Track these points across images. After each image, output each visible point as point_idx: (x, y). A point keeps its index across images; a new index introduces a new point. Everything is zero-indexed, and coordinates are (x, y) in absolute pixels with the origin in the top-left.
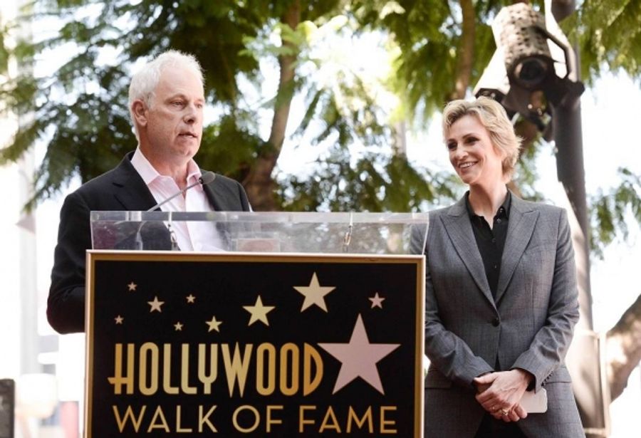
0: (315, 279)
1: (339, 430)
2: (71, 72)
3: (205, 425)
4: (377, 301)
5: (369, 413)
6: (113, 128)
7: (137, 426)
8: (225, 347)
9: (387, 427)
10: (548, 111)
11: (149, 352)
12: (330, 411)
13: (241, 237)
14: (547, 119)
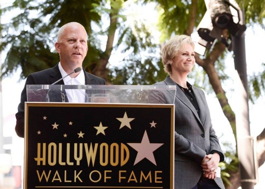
0: (125, 115)
1: (136, 182)
2: (18, 21)
3: (77, 179)
4: (153, 124)
5: (150, 174)
6: (36, 45)
7: (47, 179)
8: (86, 145)
9: (158, 180)
10: (230, 38)
11: (52, 147)
12: (133, 173)
13: (93, 96)
14: (229, 42)
